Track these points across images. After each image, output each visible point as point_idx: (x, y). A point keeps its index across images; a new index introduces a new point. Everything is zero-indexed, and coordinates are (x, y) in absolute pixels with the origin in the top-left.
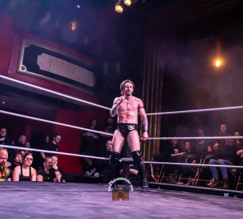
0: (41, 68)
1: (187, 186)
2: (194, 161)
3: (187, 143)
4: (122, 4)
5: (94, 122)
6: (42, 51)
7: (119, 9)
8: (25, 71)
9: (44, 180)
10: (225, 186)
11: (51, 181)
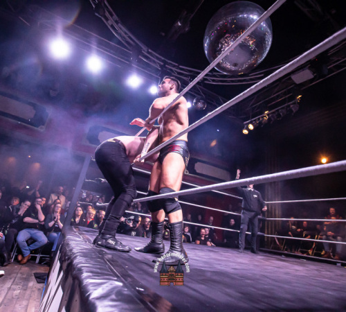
0: (198, 171)
1: (305, 255)
2: (309, 237)
3: (305, 222)
4: (248, 129)
5: (231, 206)
6: (197, 161)
7: (245, 132)
8: (188, 173)
9: (200, 244)
10: (336, 257)
11: (205, 244)
